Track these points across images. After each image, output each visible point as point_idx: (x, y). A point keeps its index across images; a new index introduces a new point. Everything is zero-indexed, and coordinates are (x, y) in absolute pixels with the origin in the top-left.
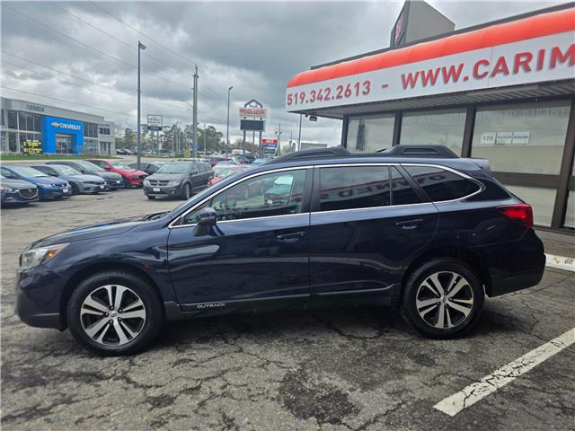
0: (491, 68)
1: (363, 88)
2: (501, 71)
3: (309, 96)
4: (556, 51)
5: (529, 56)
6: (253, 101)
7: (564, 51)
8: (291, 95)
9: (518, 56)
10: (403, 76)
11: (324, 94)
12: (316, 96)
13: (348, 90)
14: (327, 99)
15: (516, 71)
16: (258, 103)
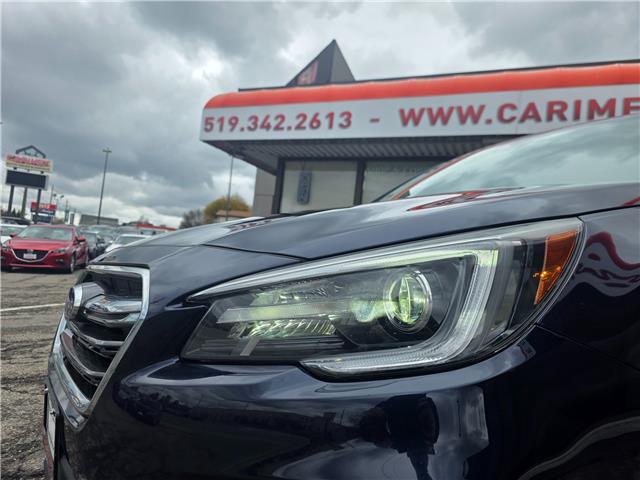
0: (519, 113)
1: (338, 120)
2: (531, 117)
3: (244, 122)
4: (593, 105)
5: (564, 106)
6: (31, 147)
7: (602, 104)
8: (212, 118)
9: (551, 105)
10: (402, 112)
11: (273, 123)
12: (259, 123)
13: (315, 119)
14: (278, 128)
15: (550, 118)
16: (38, 151)
